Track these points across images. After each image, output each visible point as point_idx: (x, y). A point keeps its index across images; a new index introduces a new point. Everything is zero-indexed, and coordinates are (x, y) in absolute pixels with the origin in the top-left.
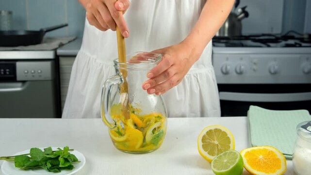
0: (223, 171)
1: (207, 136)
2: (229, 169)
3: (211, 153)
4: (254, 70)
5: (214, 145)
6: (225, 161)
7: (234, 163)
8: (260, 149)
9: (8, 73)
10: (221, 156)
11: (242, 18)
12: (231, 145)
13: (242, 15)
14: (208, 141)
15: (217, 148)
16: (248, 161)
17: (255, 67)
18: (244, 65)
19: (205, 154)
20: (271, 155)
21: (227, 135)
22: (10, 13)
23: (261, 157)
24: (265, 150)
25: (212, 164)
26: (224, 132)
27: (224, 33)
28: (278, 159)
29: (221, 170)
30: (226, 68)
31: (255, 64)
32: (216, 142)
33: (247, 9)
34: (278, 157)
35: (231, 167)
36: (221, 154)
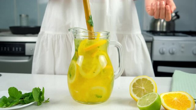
0: (145, 106)
1: (137, 84)
2: (149, 105)
3: (139, 95)
4: (182, 52)
5: (142, 90)
6: (148, 99)
7: (153, 101)
8: (176, 94)
9: (20, 50)
10: (145, 96)
11: (175, 19)
12: (154, 90)
13: (175, 17)
14: (138, 87)
15: (144, 92)
16: (165, 101)
17: (182, 50)
18: (175, 48)
19: (135, 96)
20: (183, 98)
21: (151, 83)
22: (27, 16)
23: (175, 98)
24: (180, 94)
25: (138, 102)
26: (149, 80)
27: (163, 28)
28: (189, 101)
29: (144, 105)
30: (163, 50)
31: (183, 47)
32: (143, 88)
33: (178, 14)
34: (189, 99)
35: (151, 103)
36: (146, 95)
